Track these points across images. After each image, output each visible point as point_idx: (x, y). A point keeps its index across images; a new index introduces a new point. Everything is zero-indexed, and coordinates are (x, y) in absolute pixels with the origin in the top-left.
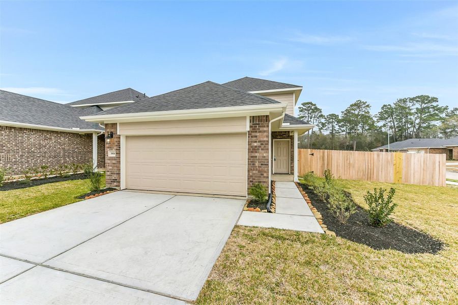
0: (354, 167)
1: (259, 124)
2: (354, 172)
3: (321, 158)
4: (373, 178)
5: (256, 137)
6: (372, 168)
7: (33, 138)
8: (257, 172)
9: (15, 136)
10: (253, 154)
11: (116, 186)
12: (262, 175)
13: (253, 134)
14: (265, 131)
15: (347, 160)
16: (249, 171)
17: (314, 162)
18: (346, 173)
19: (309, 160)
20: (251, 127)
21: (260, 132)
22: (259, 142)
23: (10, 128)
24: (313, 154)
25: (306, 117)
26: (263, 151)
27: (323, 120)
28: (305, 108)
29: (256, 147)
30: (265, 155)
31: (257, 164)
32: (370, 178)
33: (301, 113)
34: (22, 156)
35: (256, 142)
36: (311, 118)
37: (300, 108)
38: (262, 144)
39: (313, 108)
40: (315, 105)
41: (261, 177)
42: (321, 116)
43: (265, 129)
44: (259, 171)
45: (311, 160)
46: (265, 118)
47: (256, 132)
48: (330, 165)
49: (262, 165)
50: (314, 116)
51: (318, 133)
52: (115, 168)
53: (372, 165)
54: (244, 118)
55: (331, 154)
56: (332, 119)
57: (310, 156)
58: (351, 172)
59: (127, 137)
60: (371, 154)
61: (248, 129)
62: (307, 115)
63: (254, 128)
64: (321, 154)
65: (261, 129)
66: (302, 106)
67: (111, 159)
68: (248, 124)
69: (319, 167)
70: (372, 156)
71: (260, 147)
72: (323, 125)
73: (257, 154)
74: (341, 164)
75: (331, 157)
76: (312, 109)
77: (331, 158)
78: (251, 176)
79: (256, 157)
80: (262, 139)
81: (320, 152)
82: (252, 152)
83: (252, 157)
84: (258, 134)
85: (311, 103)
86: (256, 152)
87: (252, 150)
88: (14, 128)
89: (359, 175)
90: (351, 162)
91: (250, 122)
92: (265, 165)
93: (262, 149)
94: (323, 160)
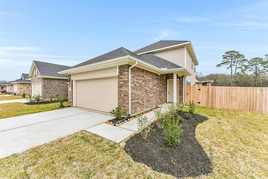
0: (236, 100)
1: (123, 70)
2: (236, 104)
3: (207, 92)
4: (256, 109)
5: (122, 78)
6: (255, 101)
7: (57, 83)
8: (122, 100)
9: (50, 82)
10: (120, 89)
11: (71, 105)
12: (125, 102)
13: (121, 77)
14: (126, 75)
15: (229, 94)
16: (118, 100)
17: (200, 95)
18: (228, 104)
19: (197, 93)
20: (119, 72)
21: (123, 75)
22: (123, 81)
23: (48, 79)
24: (199, 90)
25: (229, 62)
26: (125, 87)
27: (246, 64)
28: (229, 55)
29: (122, 84)
30: (126, 89)
31: (122, 95)
32: (253, 109)
33: (225, 59)
34: (52, 90)
35: (121, 81)
36: (234, 63)
37: (224, 56)
38: (124, 83)
39: (235, 54)
40: (237, 52)
41: (123, 103)
42: (244, 60)
43: (126, 73)
44: (123, 100)
45: (199, 94)
46: (126, 66)
47: (122, 75)
48: (214, 98)
49: (124, 96)
50: (237, 61)
51: (242, 74)
52: (71, 96)
53: (255, 99)
54: (116, 67)
55: (215, 89)
56: (256, 62)
57: (197, 91)
58: (233, 104)
59: (76, 81)
60: (253, 90)
61: (118, 74)
62: (230, 61)
63: (121, 73)
64: (207, 89)
65: (124, 73)
66: (226, 54)
67: (70, 92)
68: (118, 70)
69: (204, 99)
70: (255, 91)
71: (123, 84)
72: (246, 67)
73: (122, 89)
74: (224, 97)
75: (214, 91)
76: (235, 56)
77: (214, 93)
78: (120, 103)
79: (122, 91)
80: (124, 80)
81: (205, 88)
82: (120, 88)
83: (120, 91)
84: (122, 77)
85: (234, 51)
86: (122, 88)
87: (120, 86)
88: (49, 79)
89: (240, 107)
90: (233, 95)
91: (119, 69)
92: (126, 96)
93: (125, 86)
94: (208, 94)
